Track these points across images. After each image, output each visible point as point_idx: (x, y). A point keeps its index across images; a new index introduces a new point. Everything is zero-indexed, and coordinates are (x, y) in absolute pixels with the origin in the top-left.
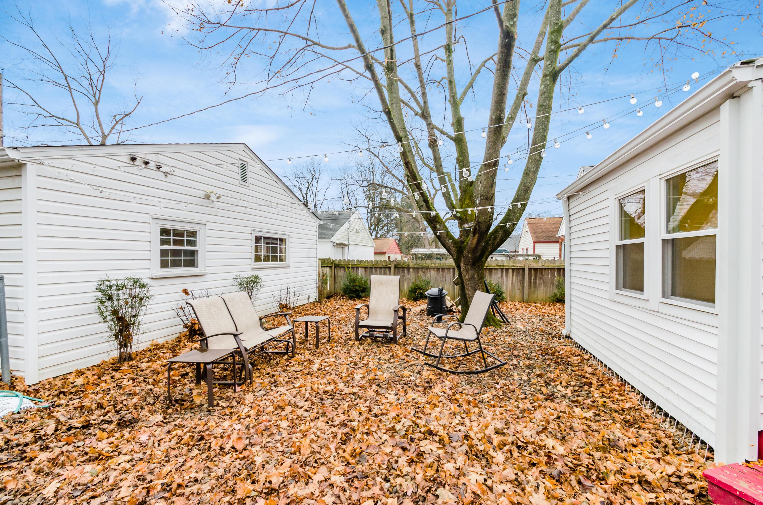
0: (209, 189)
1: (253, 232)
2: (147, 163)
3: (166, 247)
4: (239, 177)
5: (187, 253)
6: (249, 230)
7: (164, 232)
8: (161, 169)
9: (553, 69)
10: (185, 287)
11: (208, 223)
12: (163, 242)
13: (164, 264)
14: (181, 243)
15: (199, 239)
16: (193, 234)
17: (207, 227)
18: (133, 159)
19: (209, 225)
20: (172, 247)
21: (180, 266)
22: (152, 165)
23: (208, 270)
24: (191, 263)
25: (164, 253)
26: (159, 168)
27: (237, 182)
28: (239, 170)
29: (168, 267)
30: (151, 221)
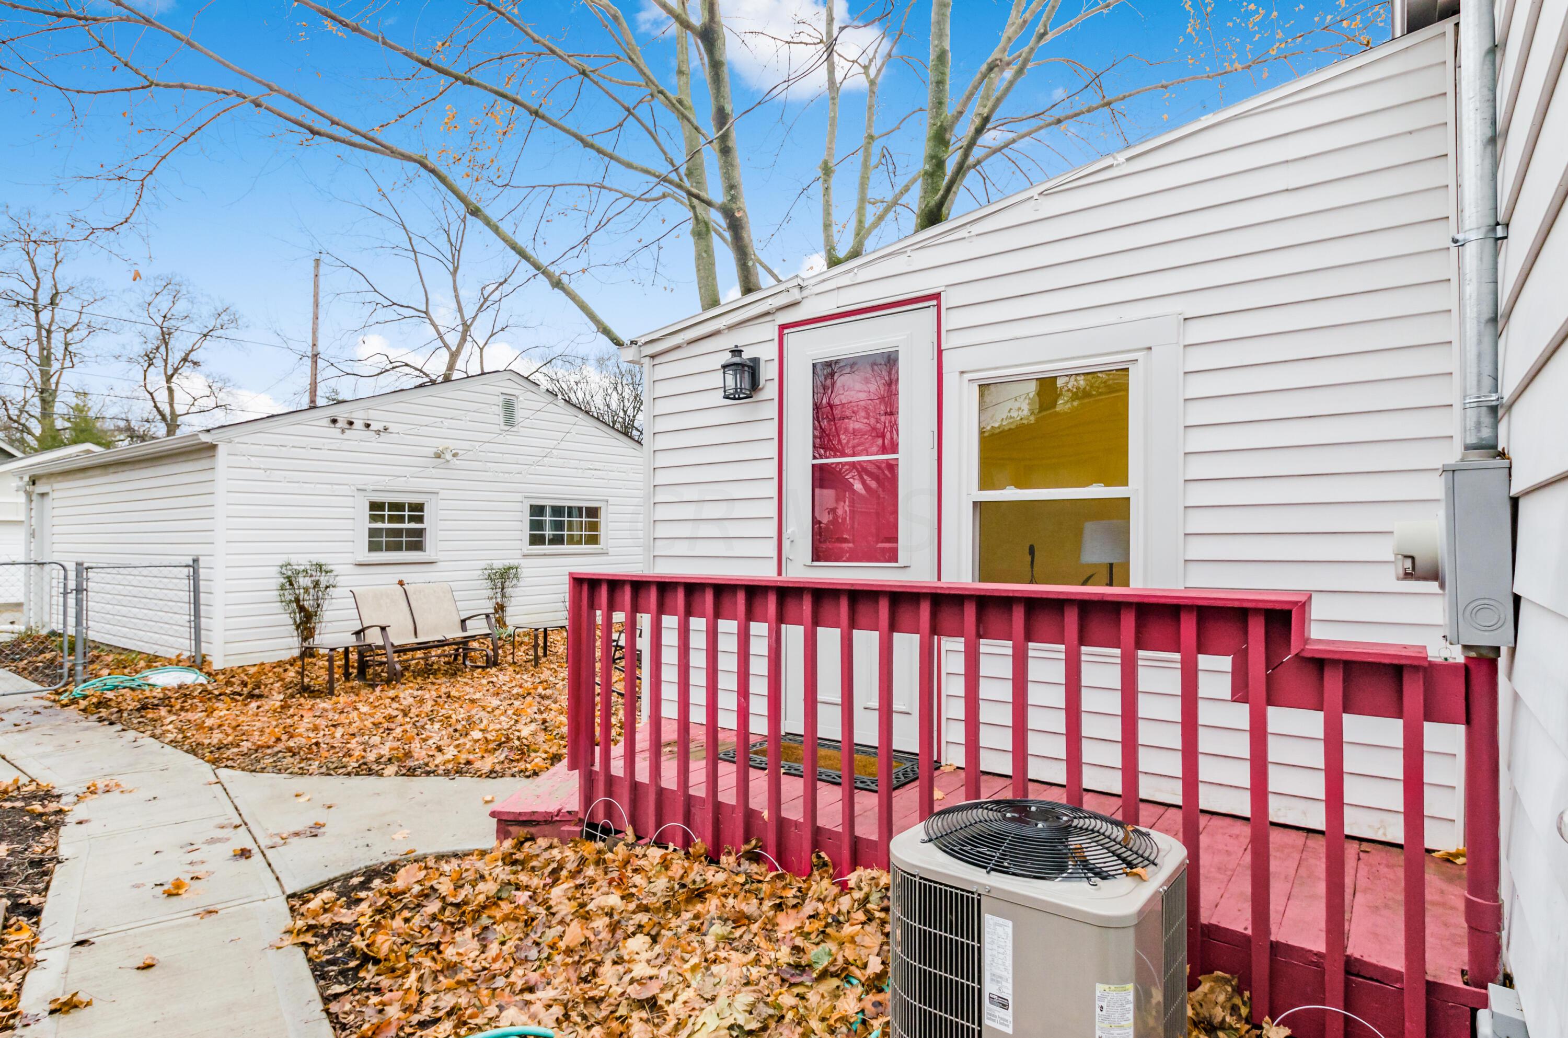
0: (440, 444)
1: (525, 501)
2: (351, 423)
3: (379, 525)
4: (501, 420)
5: (410, 532)
6: (519, 497)
7: (375, 506)
8: (371, 428)
9: (926, 206)
10: (401, 577)
11: (442, 491)
12: (373, 518)
13: (374, 547)
14: (401, 519)
15: (426, 513)
16: (419, 507)
17: (440, 496)
18: (334, 421)
19: (443, 494)
20: (387, 525)
21: (400, 549)
22: (358, 424)
23: (440, 556)
24: (418, 546)
25: (373, 533)
26: (368, 426)
27: (496, 429)
28: (500, 410)
29: (382, 550)
30: (356, 493)
